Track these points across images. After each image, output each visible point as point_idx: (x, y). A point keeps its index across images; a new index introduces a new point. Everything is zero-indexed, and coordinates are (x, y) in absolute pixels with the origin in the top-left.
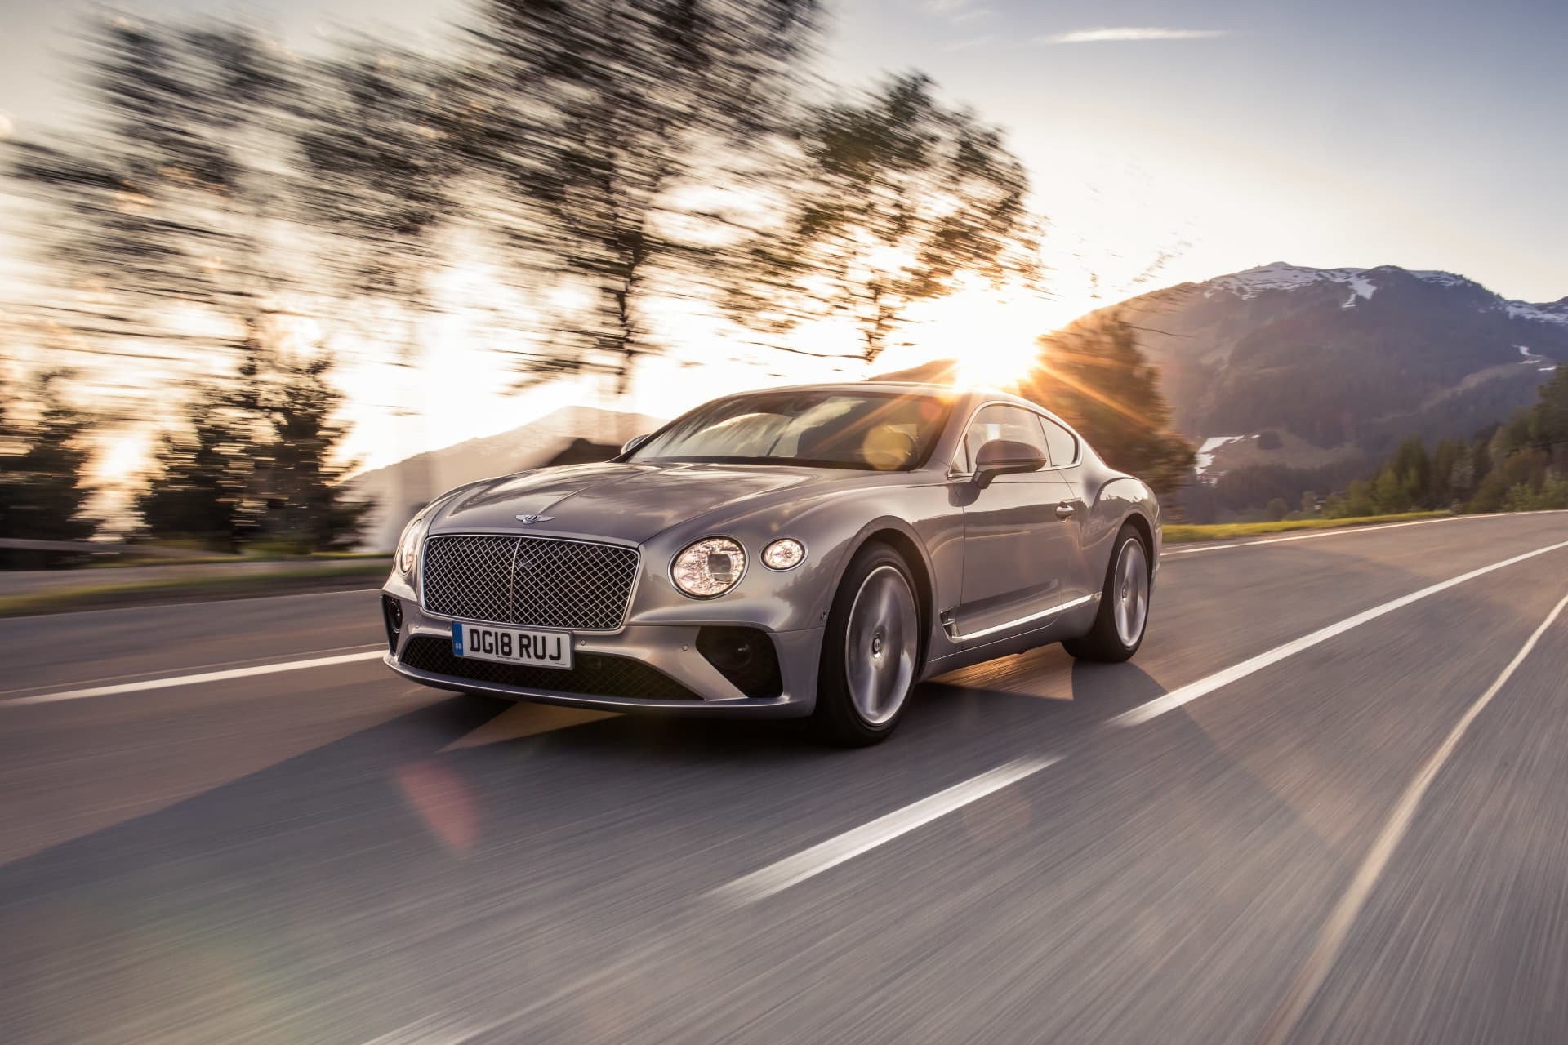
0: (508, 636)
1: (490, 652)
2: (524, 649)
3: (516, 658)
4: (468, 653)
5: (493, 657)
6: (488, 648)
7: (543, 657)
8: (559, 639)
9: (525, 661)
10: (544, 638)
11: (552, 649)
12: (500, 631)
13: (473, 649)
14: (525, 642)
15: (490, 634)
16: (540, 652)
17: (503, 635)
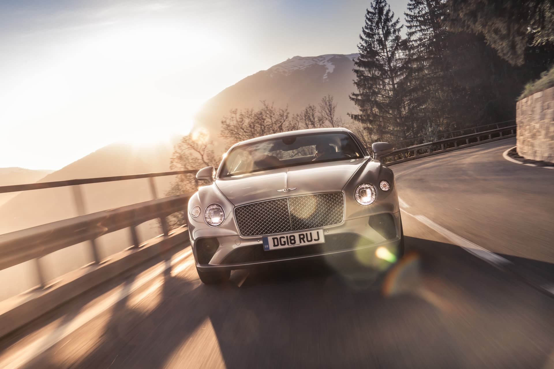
0: (294, 236)
1: (285, 244)
2: (302, 240)
3: (298, 244)
4: (271, 247)
5: (286, 246)
6: (283, 243)
7: (311, 240)
8: (318, 233)
9: (303, 244)
10: (311, 233)
11: (315, 236)
12: (289, 235)
13: (275, 246)
14: (302, 237)
15: (284, 237)
16: (309, 239)
17: (290, 237)
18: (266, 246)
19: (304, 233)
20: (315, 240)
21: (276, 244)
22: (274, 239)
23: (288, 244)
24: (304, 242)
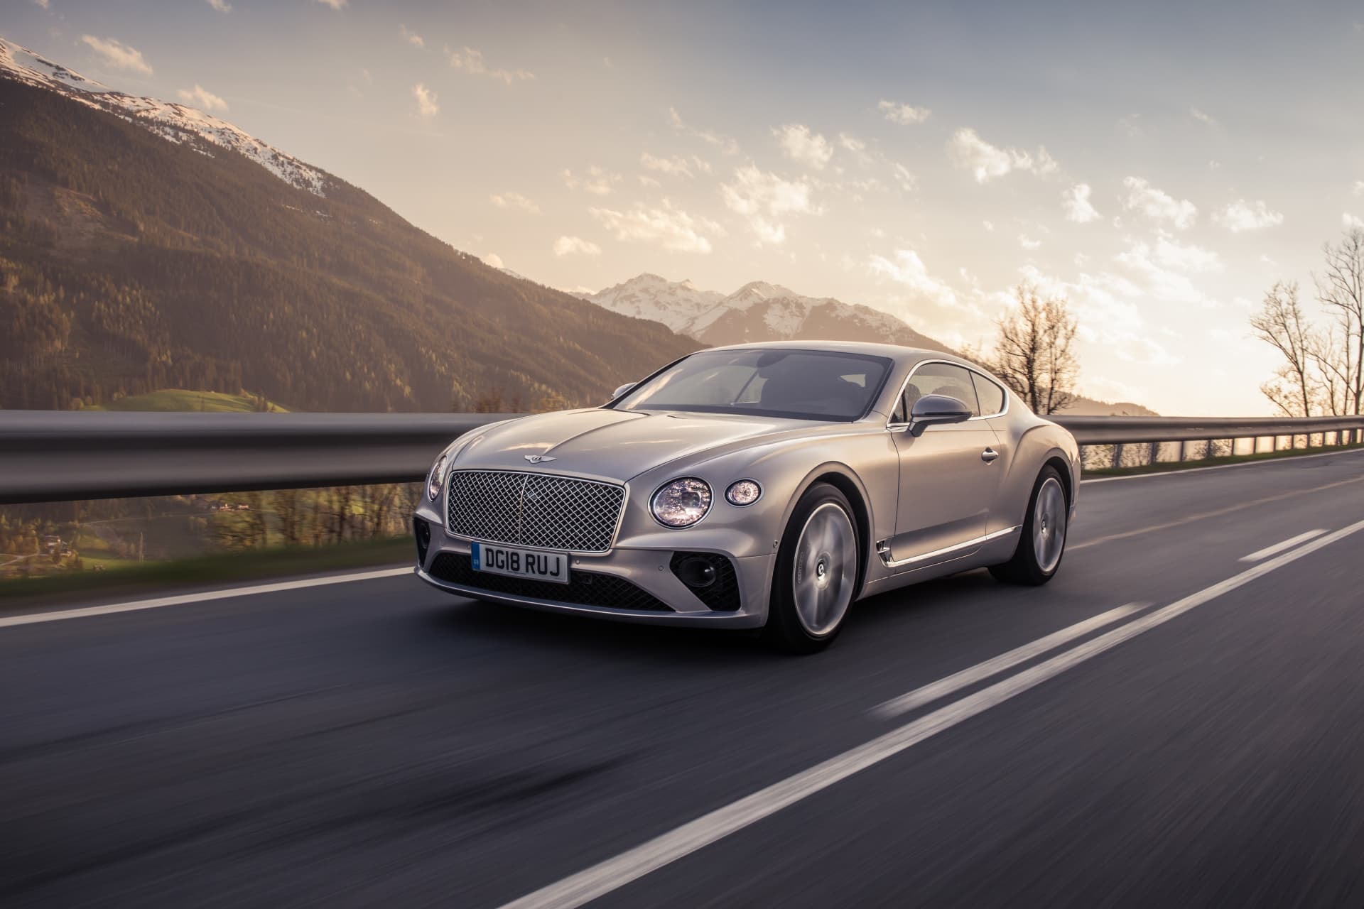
0: (517, 554)
1: (502, 567)
2: (529, 566)
3: (522, 573)
4: (483, 567)
5: (504, 572)
6: (500, 564)
7: (545, 573)
9: (530, 576)
10: (546, 558)
11: (552, 567)
12: (511, 550)
13: (488, 565)
14: (530, 560)
15: (502, 552)
16: (542, 569)
17: (513, 554)
18: (475, 562)
19: (535, 554)
20: (552, 573)
21: (490, 562)
22: (488, 550)
23: (508, 568)
24: (534, 572)
